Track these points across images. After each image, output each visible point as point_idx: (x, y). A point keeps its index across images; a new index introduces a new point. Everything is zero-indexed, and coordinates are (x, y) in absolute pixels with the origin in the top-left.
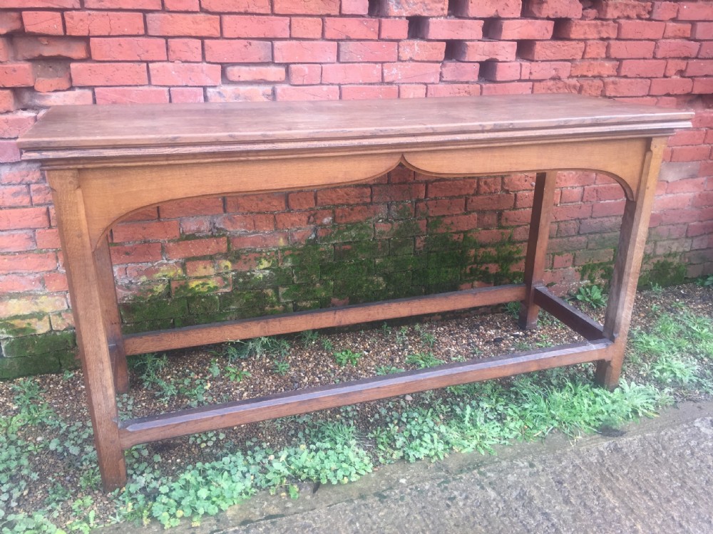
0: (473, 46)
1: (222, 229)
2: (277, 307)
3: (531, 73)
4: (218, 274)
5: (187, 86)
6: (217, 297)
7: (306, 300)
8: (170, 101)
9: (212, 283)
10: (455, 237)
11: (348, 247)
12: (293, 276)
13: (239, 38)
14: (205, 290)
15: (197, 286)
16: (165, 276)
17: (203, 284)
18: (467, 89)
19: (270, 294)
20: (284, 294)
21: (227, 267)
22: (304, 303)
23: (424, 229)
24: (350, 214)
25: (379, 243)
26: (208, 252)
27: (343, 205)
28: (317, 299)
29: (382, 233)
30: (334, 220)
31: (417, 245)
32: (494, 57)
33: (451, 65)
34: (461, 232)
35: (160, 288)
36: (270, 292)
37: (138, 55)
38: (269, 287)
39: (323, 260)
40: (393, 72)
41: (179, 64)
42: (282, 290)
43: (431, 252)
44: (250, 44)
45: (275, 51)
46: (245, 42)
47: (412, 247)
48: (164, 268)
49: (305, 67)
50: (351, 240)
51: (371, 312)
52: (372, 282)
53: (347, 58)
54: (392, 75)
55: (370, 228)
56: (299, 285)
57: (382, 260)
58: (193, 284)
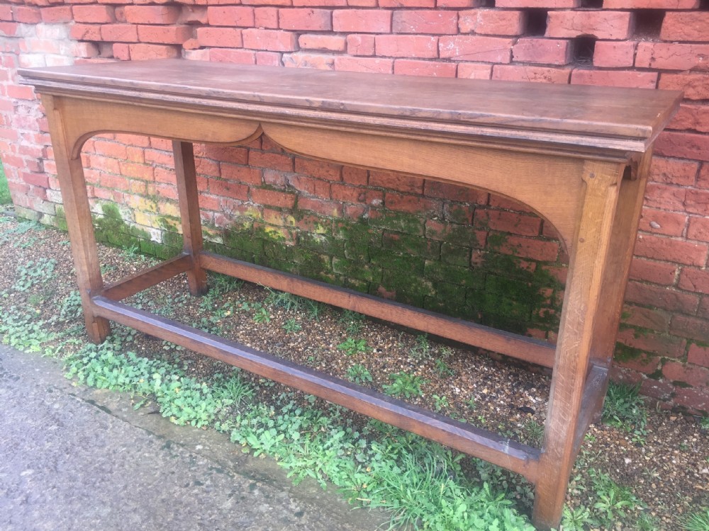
0: (557, 17)
1: (293, 187)
2: (330, 275)
3: (653, 59)
4: (285, 227)
5: (266, 50)
6: (284, 248)
7: (356, 279)
8: (256, 63)
9: (281, 233)
10: (524, 265)
11: (397, 237)
12: (344, 250)
13: (304, 7)
14: (275, 237)
15: (271, 232)
16: (251, 216)
17: (275, 232)
18: (546, 74)
19: (326, 261)
20: (335, 264)
21: (291, 222)
22: (353, 281)
23: (482, 242)
24: (399, 202)
25: (429, 243)
26: (278, 204)
27: (393, 189)
28: (365, 281)
29: (433, 232)
30: (383, 203)
31: (473, 259)
32: (590, 32)
33: (526, 42)
34: (534, 261)
35: (247, 225)
36: (326, 258)
37: (236, 22)
38: (325, 254)
39: (371, 243)
40: (451, 47)
41: (262, 31)
42: (335, 260)
43: (490, 273)
44: (313, 12)
45: (334, 19)
46: (309, 10)
47: (466, 259)
48: (250, 208)
49: (358, 37)
50: (400, 230)
51: (385, 310)
52: (420, 284)
53: (400, 28)
54: (448, 50)
55: (419, 222)
56: (350, 261)
57: (432, 263)
58: (268, 229)
